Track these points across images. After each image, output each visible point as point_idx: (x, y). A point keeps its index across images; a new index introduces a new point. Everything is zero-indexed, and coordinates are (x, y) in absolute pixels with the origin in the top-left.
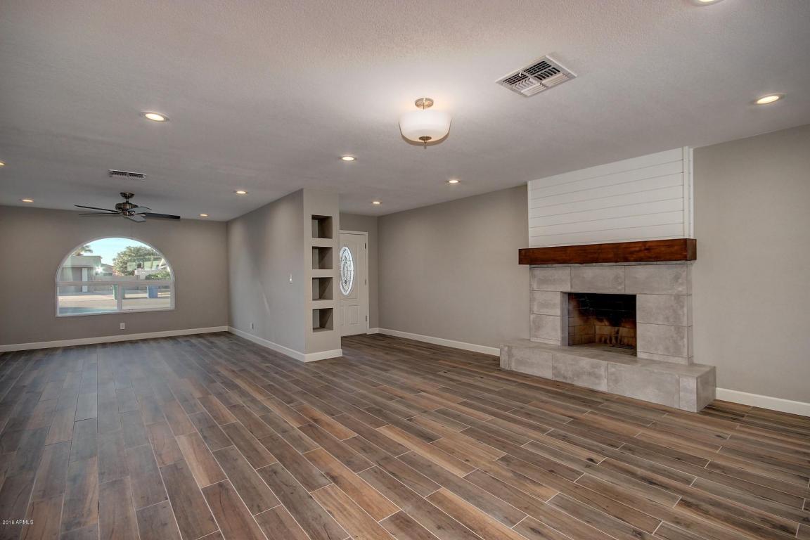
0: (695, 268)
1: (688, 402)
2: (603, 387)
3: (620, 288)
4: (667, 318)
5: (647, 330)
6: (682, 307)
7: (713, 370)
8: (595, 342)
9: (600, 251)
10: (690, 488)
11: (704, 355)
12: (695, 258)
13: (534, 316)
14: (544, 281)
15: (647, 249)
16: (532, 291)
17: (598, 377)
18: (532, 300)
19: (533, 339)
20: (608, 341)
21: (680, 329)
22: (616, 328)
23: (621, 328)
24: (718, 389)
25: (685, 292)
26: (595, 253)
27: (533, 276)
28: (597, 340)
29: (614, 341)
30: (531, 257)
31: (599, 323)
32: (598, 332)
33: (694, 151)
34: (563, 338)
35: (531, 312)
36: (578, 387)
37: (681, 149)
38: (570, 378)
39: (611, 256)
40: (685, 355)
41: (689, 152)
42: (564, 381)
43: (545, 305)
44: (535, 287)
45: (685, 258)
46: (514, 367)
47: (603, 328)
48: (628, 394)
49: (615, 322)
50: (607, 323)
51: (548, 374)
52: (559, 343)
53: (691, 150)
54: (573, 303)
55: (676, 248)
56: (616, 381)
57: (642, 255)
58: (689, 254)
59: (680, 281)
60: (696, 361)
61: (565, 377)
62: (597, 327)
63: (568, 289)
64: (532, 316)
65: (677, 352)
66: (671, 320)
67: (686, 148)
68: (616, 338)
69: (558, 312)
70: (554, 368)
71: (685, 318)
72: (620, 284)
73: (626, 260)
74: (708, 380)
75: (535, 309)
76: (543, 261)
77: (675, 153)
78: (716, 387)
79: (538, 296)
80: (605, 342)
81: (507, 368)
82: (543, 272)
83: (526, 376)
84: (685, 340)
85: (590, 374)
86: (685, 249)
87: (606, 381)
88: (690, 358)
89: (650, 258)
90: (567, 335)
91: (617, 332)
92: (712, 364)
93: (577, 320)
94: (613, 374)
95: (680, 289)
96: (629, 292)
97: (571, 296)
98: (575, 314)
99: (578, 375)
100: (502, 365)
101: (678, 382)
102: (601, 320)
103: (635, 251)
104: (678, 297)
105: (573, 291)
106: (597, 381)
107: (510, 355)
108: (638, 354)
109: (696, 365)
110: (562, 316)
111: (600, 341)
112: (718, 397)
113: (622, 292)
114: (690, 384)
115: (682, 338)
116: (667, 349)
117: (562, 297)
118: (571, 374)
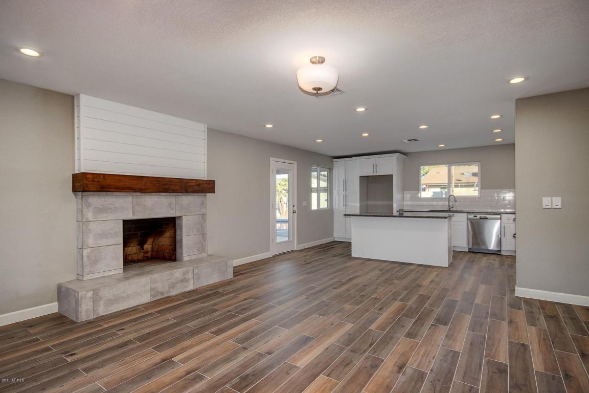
1: (230, 273)
2: (191, 286)
3: (172, 212)
4: (198, 230)
5: (188, 240)
9: (170, 183)
13: (89, 250)
14: (100, 210)
16: (86, 222)
17: (187, 281)
18: (85, 232)
21: (203, 236)
25: (205, 213)
26: (166, 184)
27: (87, 205)
35: (85, 246)
36: (175, 296)
38: (167, 292)
40: (206, 250)
42: (162, 297)
43: (103, 235)
44: (90, 215)
45: (211, 191)
51: (146, 298)
52: (121, 271)
56: (198, 278)
59: (204, 206)
61: (162, 294)
63: (130, 217)
64: (86, 251)
66: (200, 230)
67: (206, 126)
69: (120, 240)
70: (152, 290)
72: (172, 209)
75: (90, 241)
76: (117, 189)
79: (93, 226)
82: (97, 200)
83: (134, 310)
85: (182, 281)
86: (214, 186)
87: (192, 280)
94: (197, 274)
95: (204, 210)
99: (173, 286)
101: (227, 263)
105: (136, 218)
106: (187, 284)
108: (184, 258)
110: (123, 243)
113: (174, 216)
116: (199, 250)
118: (167, 288)
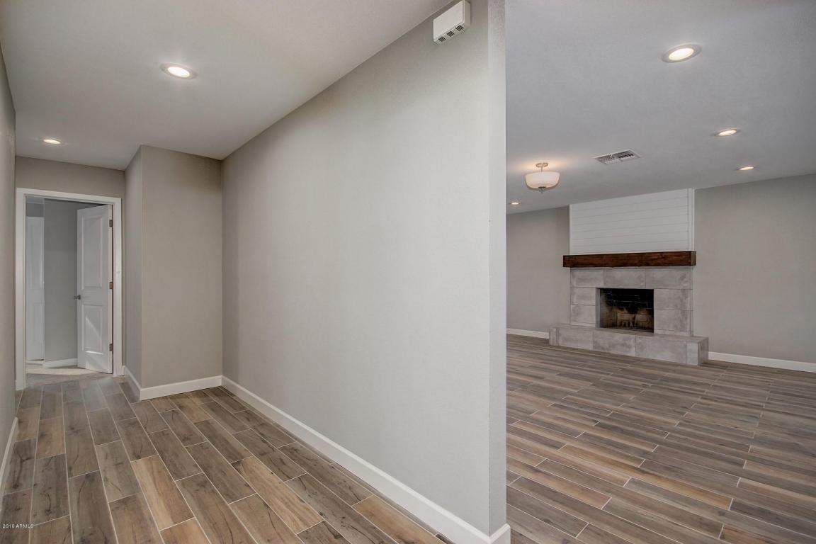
0: (695, 272)
1: (692, 358)
2: (632, 353)
3: (642, 284)
4: (676, 306)
5: (661, 314)
6: (687, 297)
7: (707, 339)
8: (616, 326)
10: (705, 394)
11: (700, 330)
12: (695, 264)
13: (574, 306)
14: (581, 280)
15: (663, 258)
16: (572, 288)
17: (629, 347)
18: (572, 294)
19: (573, 323)
20: (627, 325)
21: (684, 313)
22: (633, 315)
23: (637, 315)
24: (709, 352)
25: (688, 288)
27: (573, 276)
28: (618, 324)
29: (631, 324)
30: (572, 262)
31: (620, 312)
32: (619, 318)
33: (695, 191)
34: (597, 322)
35: (571, 303)
37: (686, 190)
38: (607, 349)
39: (636, 262)
40: (688, 330)
41: (692, 191)
42: (602, 351)
43: (583, 297)
44: (575, 283)
45: (690, 264)
46: (561, 343)
47: (624, 315)
48: (651, 357)
49: (633, 310)
50: (626, 312)
51: (590, 347)
52: (594, 326)
53: (694, 190)
54: (604, 296)
55: (684, 257)
56: (642, 348)
57: (659, 261)
58: (692, 261)
59: (685, 280)
60: (695, 334)
61: (603, 348)
62: (618, 314)
63: (602, 286)
64: (572, 306)
65: (682, 328)
66: (679, 306)
67: (690, 189)
68: (633, 323)
69: (594, 302)
70: (594, 342)
71: (689, 305)
72: (642, 281)
73: (648, 265)
74: (704, 346)
75: (575, 301)
77: (683, 192)
78: (708, 350)
79: (576, 290)
80: (625, 326)
81: (555, 344)
82: (581, 273)
83: (577, 349)
84: (688, 320)
85: (623, 345)
86: (690, 258)
87: (634, 349)
88: (691, 332)
89: (666, 263)
90: (599, 320)
91: (634, 318)
92: (706, 336)
93: (606, 310)
94: (640, 343)
95: (685, 285)
96: (648, 287)
97: (604, 291)
98: (604, 305)
99: (613, 346)
100: (551, 343)
101: (686, 346)
102: (622, 309)
103: (655, 259)
104: (684, 290)
105: (606, 287)
106: (628, 350)
107: (558, 334)
108: (655, 331)
109: (695, 337)
110: (597, 305)
111: (621, 325)
112: (710, 358)
113: (643, 288)
114: (694, 347)
115: (686, 318)
116: (676, 327)
117: (597, 292)
118: (607, 346)
